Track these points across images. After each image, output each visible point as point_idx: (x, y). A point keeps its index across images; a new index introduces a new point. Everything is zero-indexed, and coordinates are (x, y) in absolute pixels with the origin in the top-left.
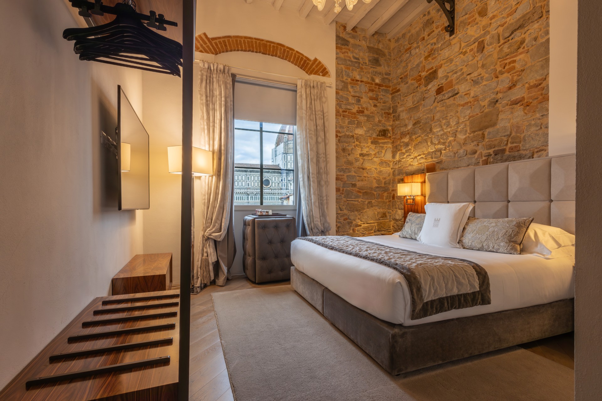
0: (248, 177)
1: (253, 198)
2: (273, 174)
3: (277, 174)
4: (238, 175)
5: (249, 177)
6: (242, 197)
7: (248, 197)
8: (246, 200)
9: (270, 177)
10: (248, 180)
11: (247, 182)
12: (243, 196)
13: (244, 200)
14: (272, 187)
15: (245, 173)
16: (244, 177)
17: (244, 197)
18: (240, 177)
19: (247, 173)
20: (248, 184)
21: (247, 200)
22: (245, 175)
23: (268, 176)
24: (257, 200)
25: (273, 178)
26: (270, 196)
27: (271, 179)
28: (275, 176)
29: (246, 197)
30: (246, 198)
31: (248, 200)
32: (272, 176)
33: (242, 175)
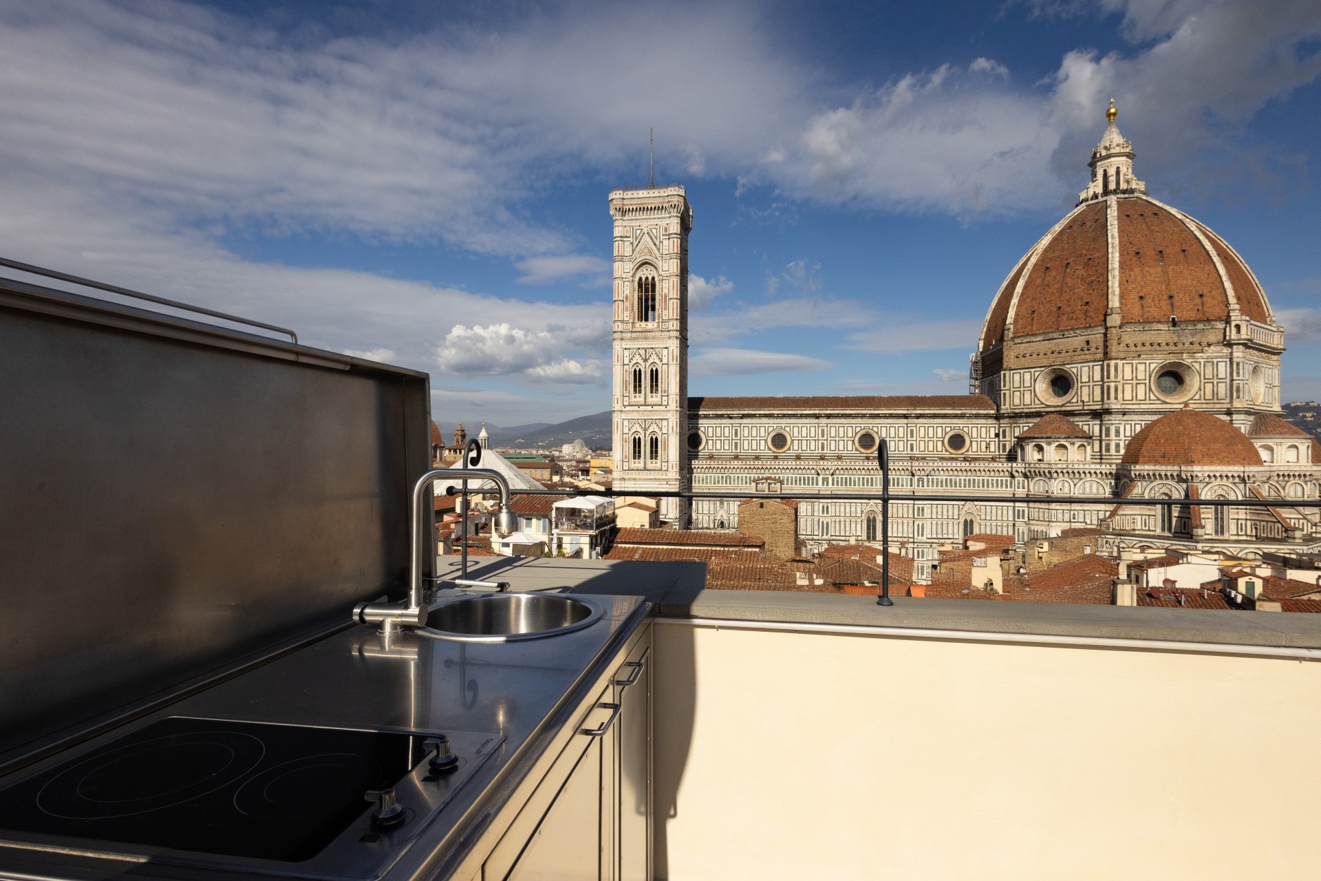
0: (912, 431)
1: (923, 483)
2: (975, 421)
3: (983, 421)
4: (888, 426)
5: (915, 429)
6: (898, 479)
7: (911, 480)
8: (907, 485)
9: (965, 429)
10: (912, 436)
11: (909, 442)
12: (900, 477)
13: (902, 485)
14: (970, 453)
15: (905, 421)
16: (901, 429)
17: (902, 479)
18: (892, 429)
19: (910, 420)
20: (912, 446)
21: (909, 487)
22: (905, 426)
23: (961, 426)
24: (933, 486)
25: (975, 429)
26: (967, 478)
27: (968, 434)
28: (979, 426)
29: (907, 479)
30: (907, 482)
31: (911, 486)
32: (970, 426)
33: (897, 426)
